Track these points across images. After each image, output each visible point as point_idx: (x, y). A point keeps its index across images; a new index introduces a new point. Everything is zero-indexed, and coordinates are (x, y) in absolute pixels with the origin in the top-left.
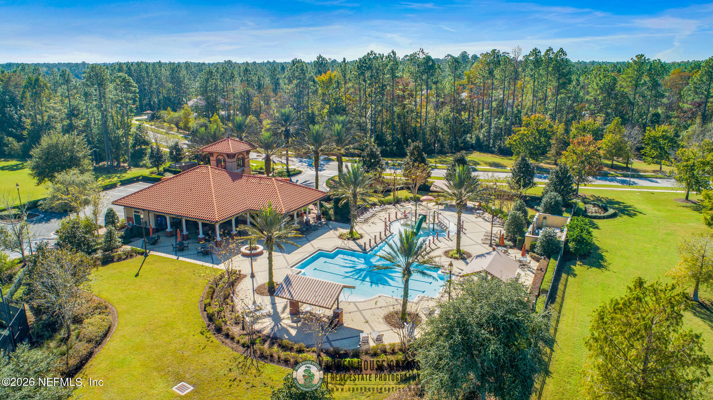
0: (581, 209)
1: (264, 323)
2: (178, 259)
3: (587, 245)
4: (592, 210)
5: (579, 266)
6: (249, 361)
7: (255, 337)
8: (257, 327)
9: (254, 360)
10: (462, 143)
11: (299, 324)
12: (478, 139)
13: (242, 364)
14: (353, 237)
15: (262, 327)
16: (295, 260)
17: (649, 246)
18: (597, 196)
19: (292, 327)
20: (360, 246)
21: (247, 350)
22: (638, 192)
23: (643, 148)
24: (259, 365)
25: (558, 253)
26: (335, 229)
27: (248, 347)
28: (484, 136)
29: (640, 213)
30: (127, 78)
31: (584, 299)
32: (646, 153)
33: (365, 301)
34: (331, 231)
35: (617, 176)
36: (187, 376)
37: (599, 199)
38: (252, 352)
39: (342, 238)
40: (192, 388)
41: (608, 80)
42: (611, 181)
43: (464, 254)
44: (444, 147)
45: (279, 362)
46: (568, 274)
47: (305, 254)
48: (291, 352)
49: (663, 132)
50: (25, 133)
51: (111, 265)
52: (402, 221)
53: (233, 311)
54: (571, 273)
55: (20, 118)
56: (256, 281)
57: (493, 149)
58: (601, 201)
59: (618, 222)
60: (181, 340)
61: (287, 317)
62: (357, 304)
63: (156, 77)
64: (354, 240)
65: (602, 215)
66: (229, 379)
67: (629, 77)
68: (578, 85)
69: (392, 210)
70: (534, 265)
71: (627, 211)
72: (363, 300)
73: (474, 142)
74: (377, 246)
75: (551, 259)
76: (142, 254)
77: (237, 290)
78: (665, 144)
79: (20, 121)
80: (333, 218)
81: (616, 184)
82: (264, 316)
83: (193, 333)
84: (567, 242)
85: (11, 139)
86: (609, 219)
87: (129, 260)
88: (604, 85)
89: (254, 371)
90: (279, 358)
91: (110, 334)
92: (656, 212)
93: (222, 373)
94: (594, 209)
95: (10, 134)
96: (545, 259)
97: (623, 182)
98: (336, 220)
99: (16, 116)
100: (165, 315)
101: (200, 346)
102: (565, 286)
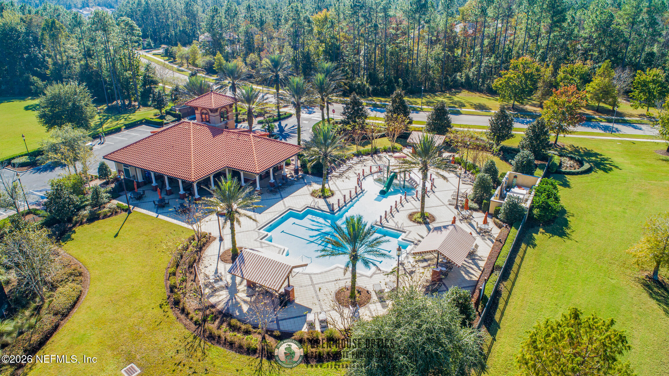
0: (556, 164)
1: (221, 295)
2: (157, 216)
3: (552, 212)
4: (568, 164)
5: (541, 234)
6: (197, 341)
7: (208, 312)
8: (213, 300)
9: (203, 340)
10: (452, 81)
11: (253, 298)
12: (467, 76)
13: (190, 344)
14: (324, 195)
15: (218, 300)
16: (264, 221)
17: (618, 209)
18: (576, 146)
19: (245, 302)
20: (328, 205)
21: (198, 328)
22: (619, 141)
23: (631, 92)
24: (206, 346)
25: (520, 220)
26: (309, 184)
27: (200, 325)
28: (474, 75)
29: (617, 167)
30: (130, 22)
31: (539, 275)
32: (634, 96)
33: (320, 273)
34: (306, 187)
35: (601, 121)
36: (138, 357)
37: (576, 150)
38: (202, 331)
39: (313, 196)
40: (139, 371)
41: (604, 17)
42: (594, 127)
43: (428, 217)
44: (434, 85)
45: (225, 344)
46: (528, 245)
47: (275, 213)
48: (239, 332)
49: (654, 76)
50: (48, 72)
51: (96, 222)
52: (375, 176)
53: (194, 281)
54: (531, 243)
55: (44, 57)
56: (224, 246)
57: (482, 87)
58: (579, 152)
59: (592, 179)
60: (140, 313)
61: (243, 289)
62: (312, 276)
63: (172, 11)
64: (325, 198)
65: (577, 170)
66: (175, 362)
67: (626, 14)
68: (573, 23)
69: (369, 162)
70: (496, 232)
71: (603, 164)
72: (319, 271)
73: (464, 80)
74: (345, 206)
75: (513, 228)
76: (126, 210)
77: (203, 256)
78: (654, 89)
79: (44, 61)
80: (310, 172)
81: (598, 131)
82: (222, 288)
83: (153, 305)
84: (532, 208)
85: (35, 78)
86: (583, 175)
87: (114, 217)
88: (600, 22)
89: (199, 354)
90: (225, 339)
91: (78, 304)
92: (633, 167)
93: (170, 354)
94: (569, 163)
95: (35, 74)
96: (506, 227)
97: (606, 128)
98: (313, 174)
99: (40, 55)
100: (132, 284)
101: (156, 321)
102: (522, 259)
